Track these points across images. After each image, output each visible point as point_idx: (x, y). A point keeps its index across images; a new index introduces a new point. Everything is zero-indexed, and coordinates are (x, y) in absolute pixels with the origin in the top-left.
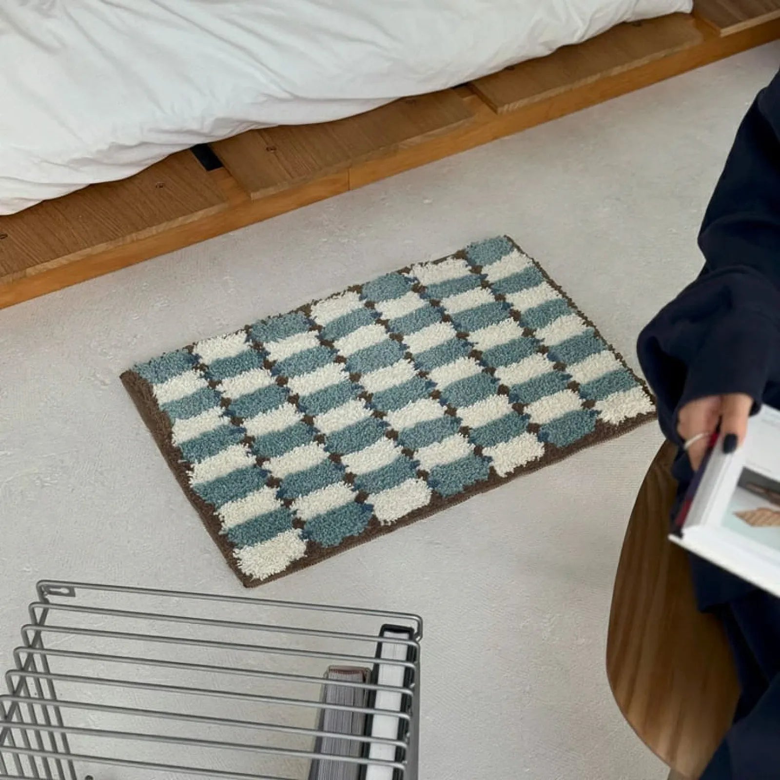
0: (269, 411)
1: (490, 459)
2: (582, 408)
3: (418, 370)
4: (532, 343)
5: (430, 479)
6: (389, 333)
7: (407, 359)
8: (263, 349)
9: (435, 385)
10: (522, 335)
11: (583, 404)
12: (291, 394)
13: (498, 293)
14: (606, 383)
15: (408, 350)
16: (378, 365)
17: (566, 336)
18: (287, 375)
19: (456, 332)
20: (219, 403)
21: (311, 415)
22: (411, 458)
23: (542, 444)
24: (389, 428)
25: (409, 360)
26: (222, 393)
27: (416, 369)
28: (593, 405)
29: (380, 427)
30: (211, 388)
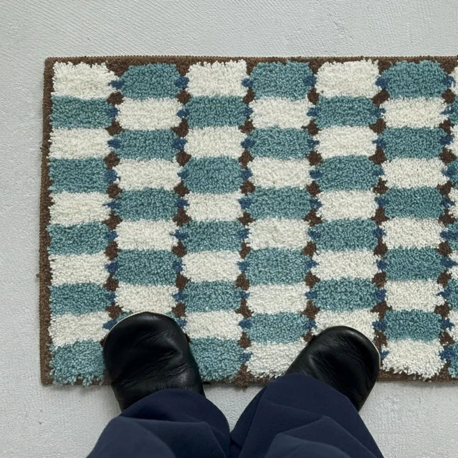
0: (409, 248)
1: (245, 83)
2: (125, 98)
3: (246, 227)
4: (118, 206)
5: (310, 88)
6: (247, 292)
7: (249, 248)
8: (376, 332)
9: (241, 202)
10: (121, 221)
11: (120, 102)
12: (379, 258)
13: (110, 293)
14: (83, 116)
15: (242, 260)
16: (280, 254)
17: (80, 197)
18: (372, 285)
19: (183, 258)
20: (450, 281)
21: (374, 222)
22: (312, 122)
23: (187, 75)
24: (313, 168)
25: (248, 245)
26: (441, 293)
27: (248, 230)
28: (112, 95)
29: (321, 172)
30: (449, 305)
